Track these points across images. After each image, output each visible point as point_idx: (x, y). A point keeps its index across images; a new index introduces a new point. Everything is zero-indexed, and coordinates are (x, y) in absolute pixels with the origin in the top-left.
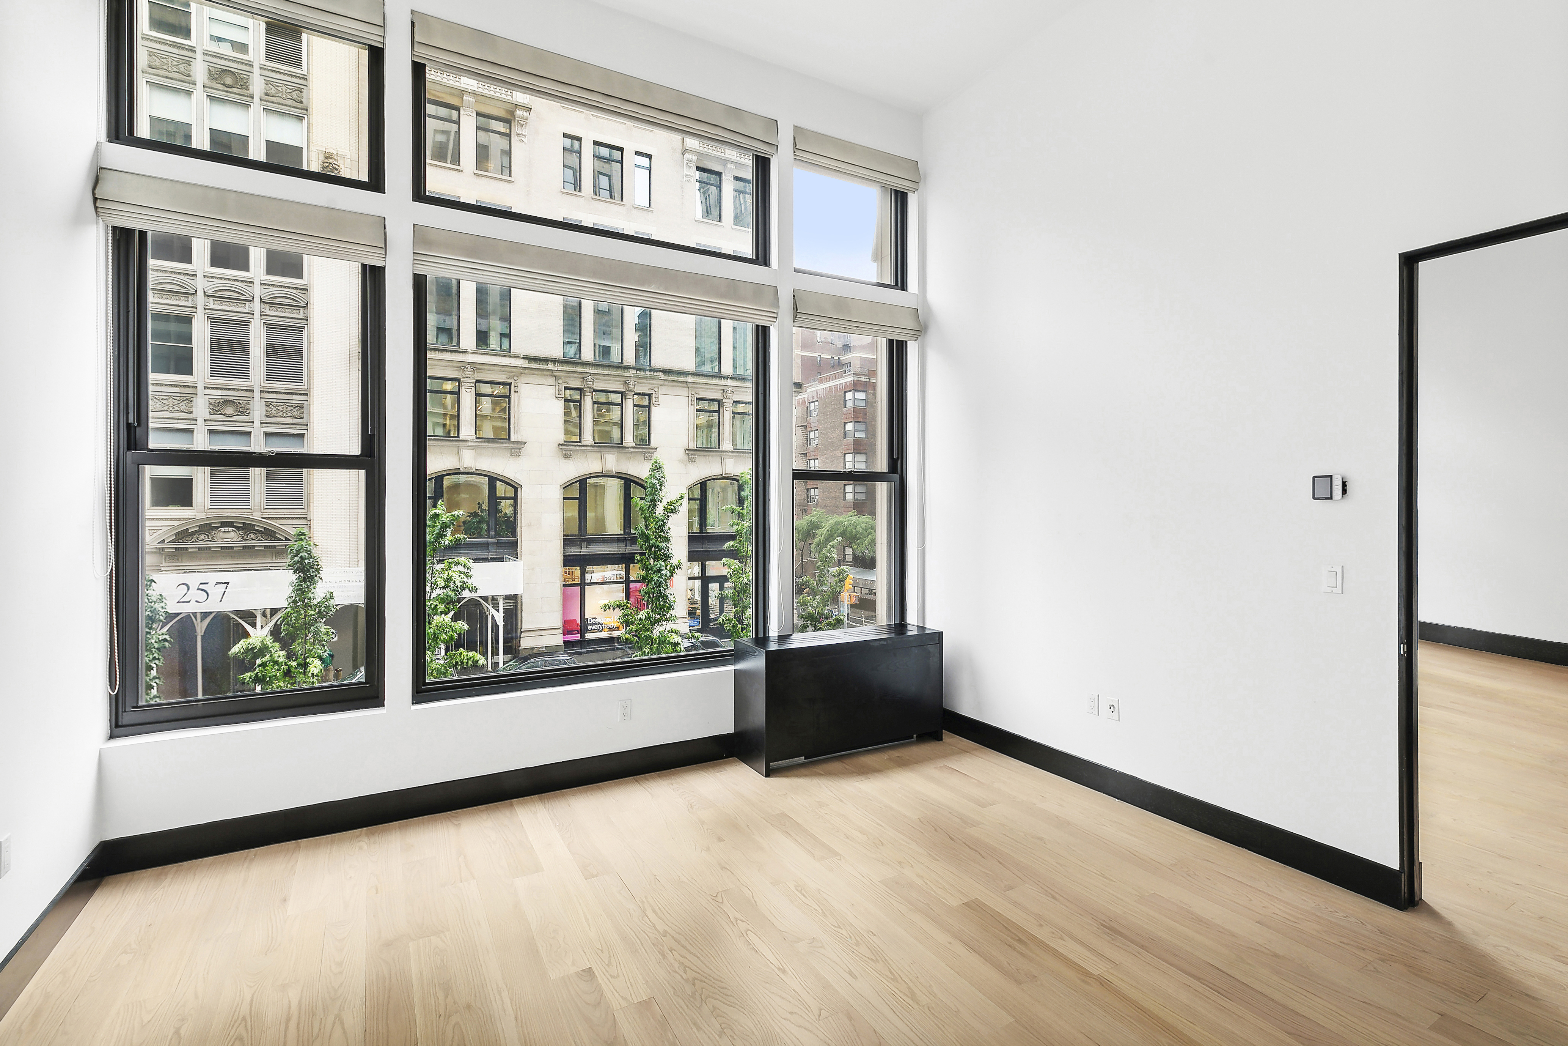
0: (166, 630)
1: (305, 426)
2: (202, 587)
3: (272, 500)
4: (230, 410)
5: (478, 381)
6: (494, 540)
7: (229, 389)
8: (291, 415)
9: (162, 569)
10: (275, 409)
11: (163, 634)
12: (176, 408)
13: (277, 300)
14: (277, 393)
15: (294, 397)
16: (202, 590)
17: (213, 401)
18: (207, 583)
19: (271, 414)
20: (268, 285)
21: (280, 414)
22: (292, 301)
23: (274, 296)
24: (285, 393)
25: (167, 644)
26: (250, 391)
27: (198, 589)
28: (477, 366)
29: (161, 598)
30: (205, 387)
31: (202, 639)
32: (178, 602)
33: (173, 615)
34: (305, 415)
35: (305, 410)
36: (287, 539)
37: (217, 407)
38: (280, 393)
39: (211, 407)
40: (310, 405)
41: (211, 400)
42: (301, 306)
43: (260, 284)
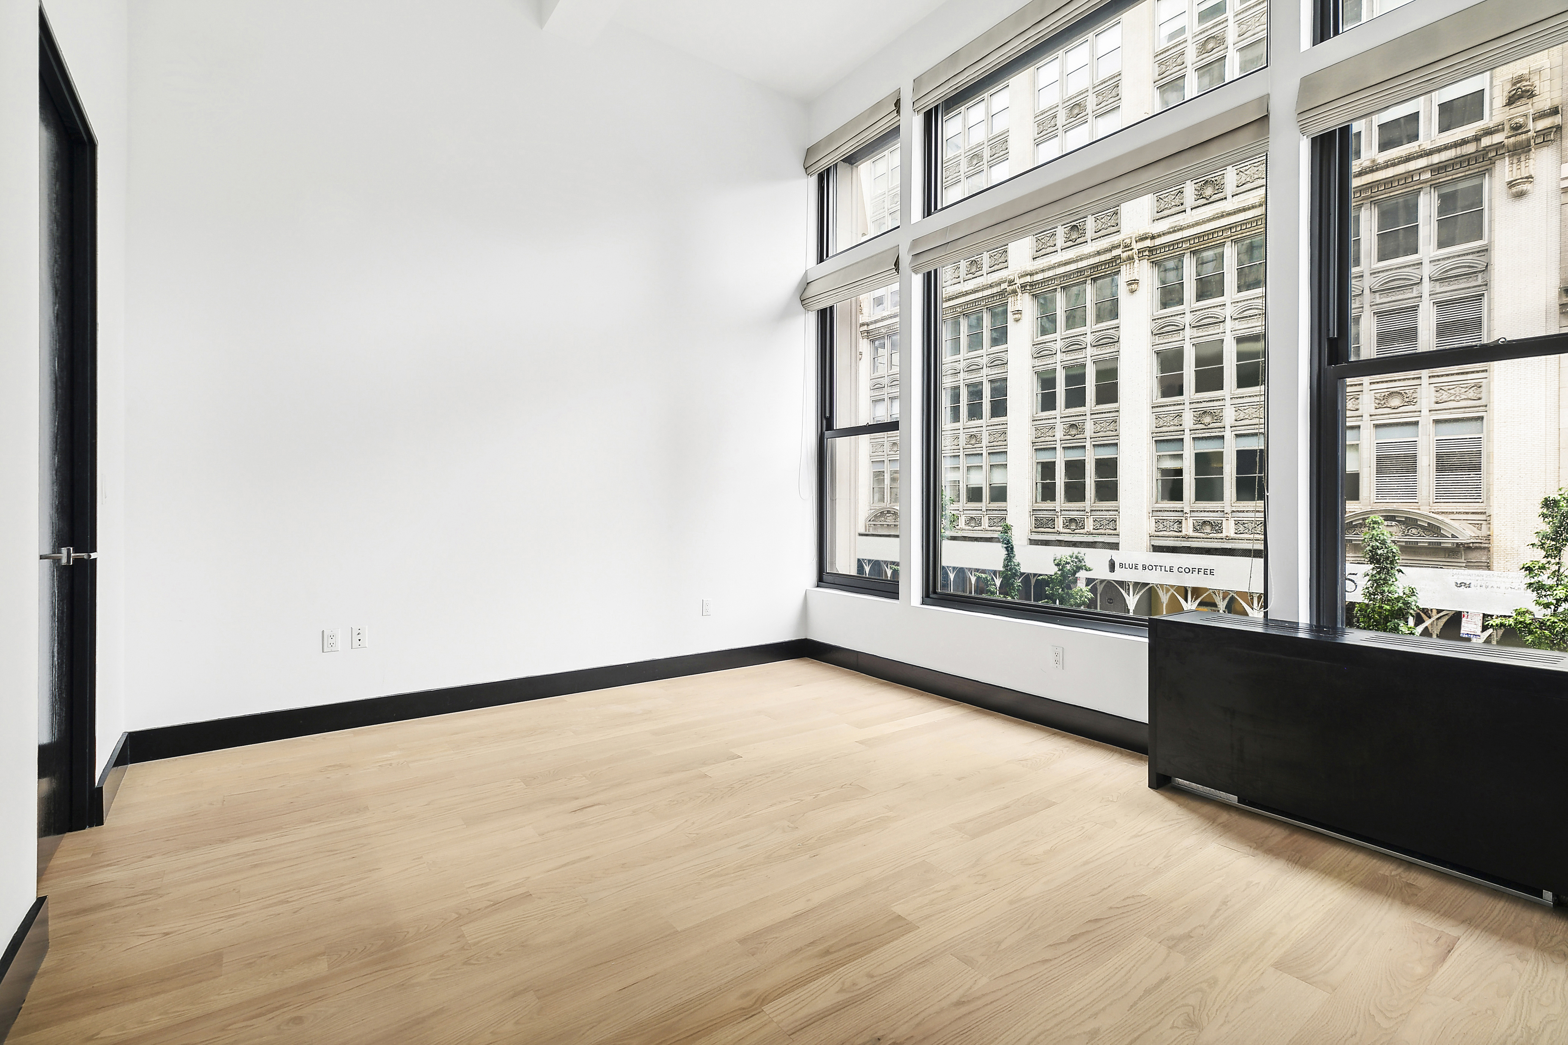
1: (1484, 408)
3: (1442, 493)
4: (1396, 402)
7: (1395, 381)
8: (1466, 397)
10: (1446, 393)
13: (1449, 273)
17: (1379, 395)
19: (1441, 400)
20: (1439, 260)
21: (1452, 398)
22: (1467, 269)
23: (1445, 270)
34: (1483, 395)
36: (1455, 536)
39: (1377, 401)
40: (1489, 382)
41: (1376, 395)
42: (1480, 272)
43: (1430, 262)
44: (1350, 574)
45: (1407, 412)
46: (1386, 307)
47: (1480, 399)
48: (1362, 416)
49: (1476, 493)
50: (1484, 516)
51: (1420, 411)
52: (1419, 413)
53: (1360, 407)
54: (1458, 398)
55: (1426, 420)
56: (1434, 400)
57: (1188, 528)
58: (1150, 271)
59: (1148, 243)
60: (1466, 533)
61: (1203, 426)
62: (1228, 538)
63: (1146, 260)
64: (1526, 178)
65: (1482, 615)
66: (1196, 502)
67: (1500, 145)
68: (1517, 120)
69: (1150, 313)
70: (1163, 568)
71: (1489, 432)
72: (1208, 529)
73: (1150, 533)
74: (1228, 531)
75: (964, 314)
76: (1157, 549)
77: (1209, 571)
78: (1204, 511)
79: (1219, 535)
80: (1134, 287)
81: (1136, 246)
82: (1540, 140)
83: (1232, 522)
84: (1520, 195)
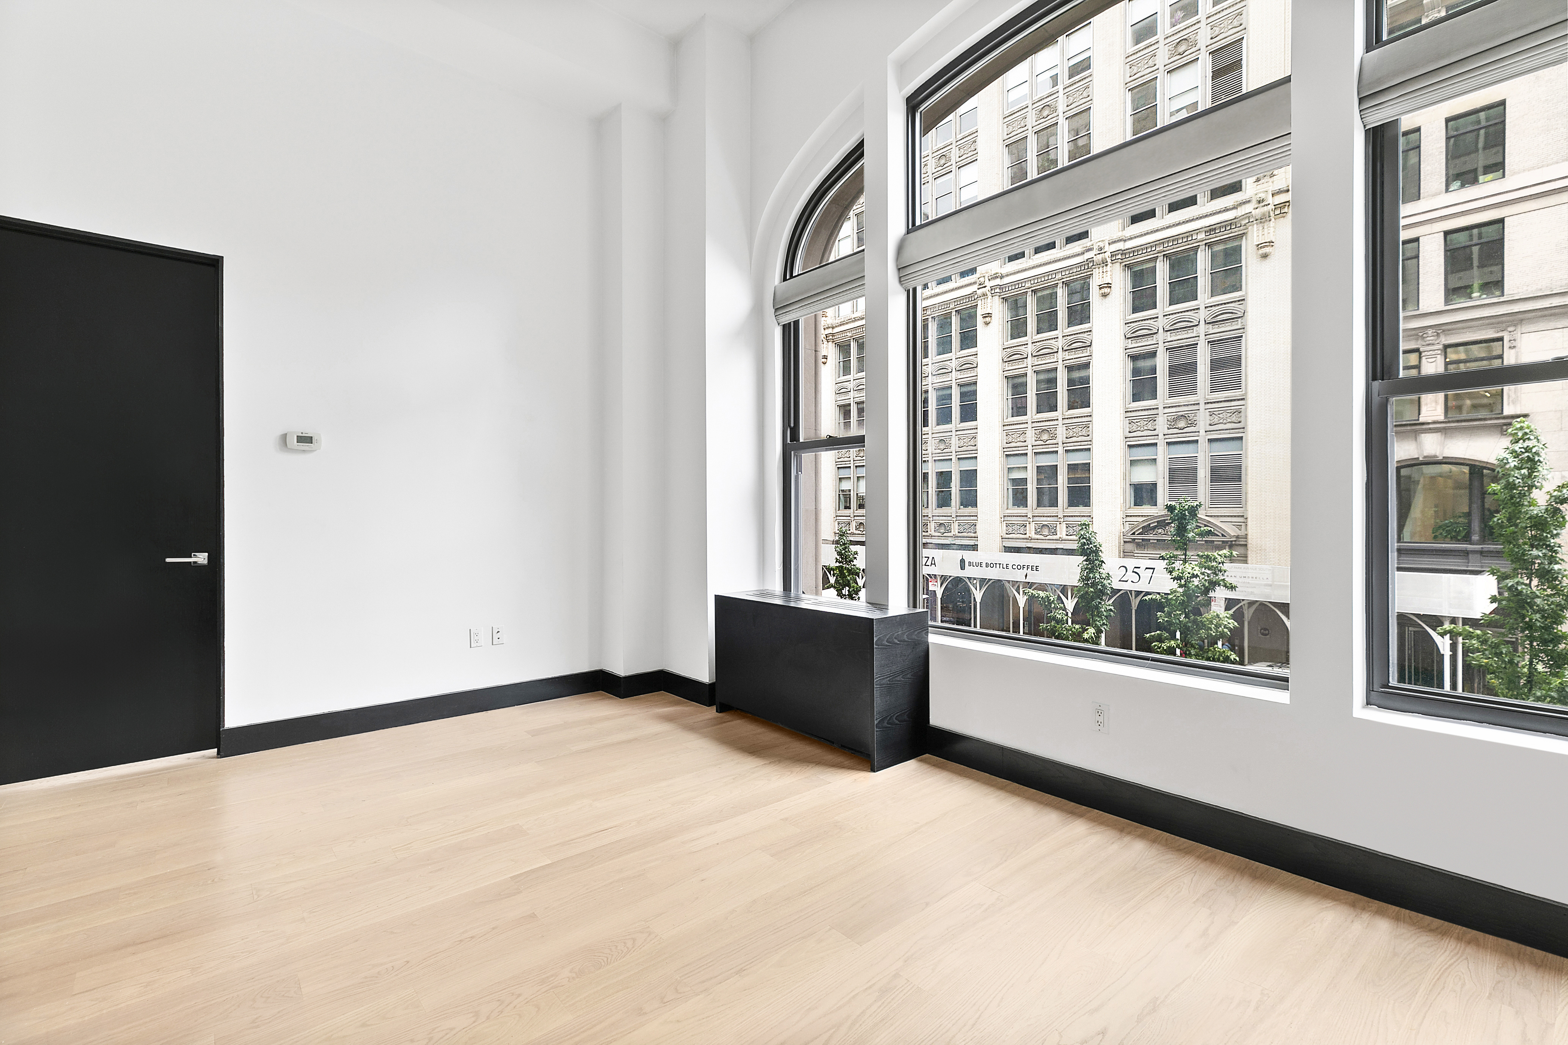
0: (1111, 602)
1: (1243, 430)
2: (1136, 570)
3: (1215, 500)
4: (1182, 424)
5: (1446, 347)
6: (1478, 547)
7: (1182, 406)
8: (1231, 421)
9: (1135, 555)
10: (1217, 417)
11: (1109, 605)
12: (1146, 428)
13: (1218, 317)
14: (1218, 402)
15: (1233, 403)
16: (1136, 573)
17: (1170, 417)
18: (1139, 568)
19: (1213, 423)
20: (1211, 306)
21: (1221, 421)
22: (1230, 315)
23: (1216, 315)
24: (1225, 401)
25: (1112, 613)
26: (1197, 404)
27: (1133, 572)
28: (1443, 328)
29: (1108, 576)
30: (1164, 408)
31: (1136, 613)
32: (1120, 581)
33: (1116, 591)
34: (1242, 419)
35: (1242, 414)
36: (1223, 535)
37: (1173, 422)
38: (1221, 402)
39: (1169, 423)
40: (1246, 408)
41: (1168, 418)
42: (1239, 317)
43: (1206, 307)
44: (1135, 567)
45: (1190, 432)
46: (1175, 344)
47: (1240, 422)
48: (1158, 435)
49: (1238, 499)
50: (1242, 518)
51: (1199, 432)
52: (1198, 433)
53: (1156, 427)
54: (1225, 421)
55: (1203, 438)
56: (1209, 422)
57: (1031, 531)
58: (1001, 306)
59: (998, 282)
60: (1232, 531)
61: (1042, 443)
62: (1061, 540)
63: (997, 297)
64: (1269, 242)
65: (1224, 599)
66: (1038, 508)
67: (1248, 215)
68: (1260, 195)
69: (1001, 343)
70: (1001, 565)
71: (1246, 449)
72: (1046, 532)
73: (1002, 535)
74: (1061, 534)
75: (854, 339)
76: (1008, 549)
77: (1035, 567)
78: (1044, 516)
79: (1055, 537)
80: (988, 319)
81: (989, 284)
82: (1278, 212)
83: (1064, 525)
84: (1265, 256)
